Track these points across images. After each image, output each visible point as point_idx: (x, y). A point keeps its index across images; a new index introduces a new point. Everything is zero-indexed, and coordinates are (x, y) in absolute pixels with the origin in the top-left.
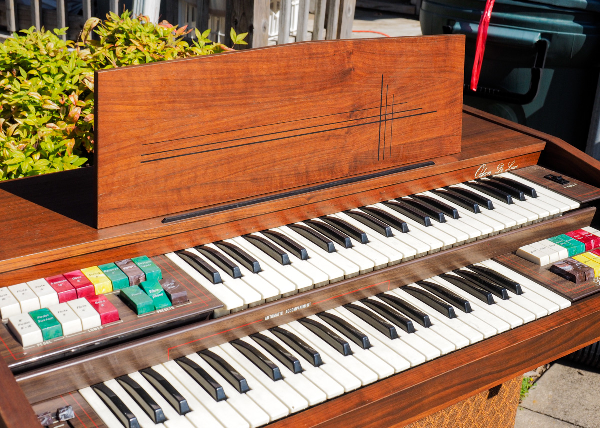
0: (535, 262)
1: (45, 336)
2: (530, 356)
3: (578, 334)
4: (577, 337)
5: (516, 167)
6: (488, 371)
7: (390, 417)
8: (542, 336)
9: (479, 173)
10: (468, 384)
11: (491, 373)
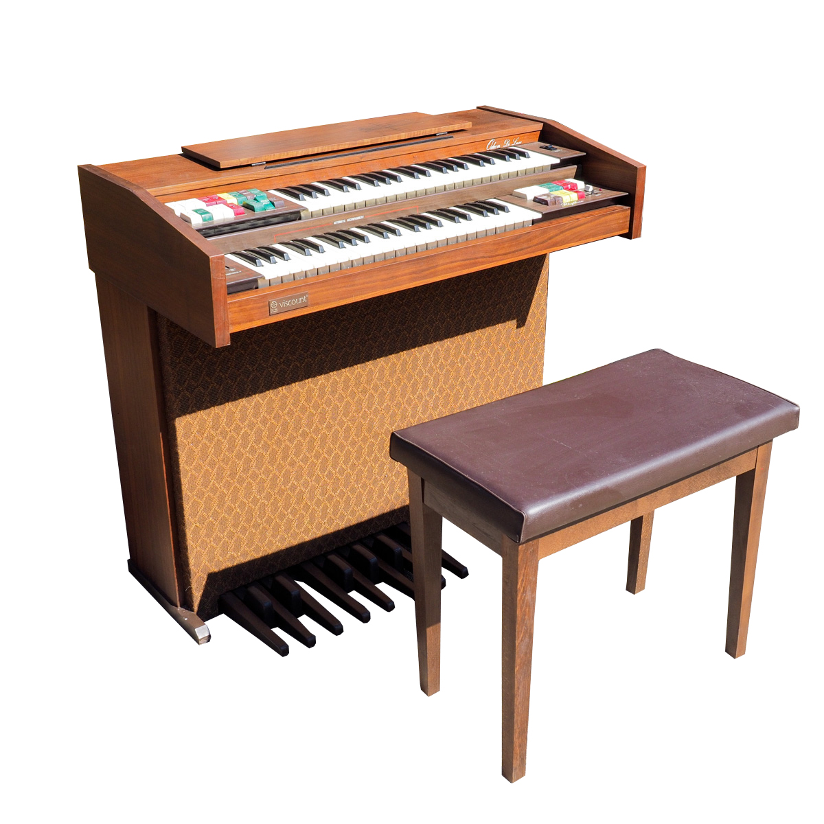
0: (523, 197)
1: (204, 220)
2: (513, 249)
3: (550, 239)
4: (549, 241)
5: (520, 143)
6: (481, 255)
7: (415, 275)
8: (520, 236)
9: (490, 146)
10: (468, 262)
11: (484, 257)
